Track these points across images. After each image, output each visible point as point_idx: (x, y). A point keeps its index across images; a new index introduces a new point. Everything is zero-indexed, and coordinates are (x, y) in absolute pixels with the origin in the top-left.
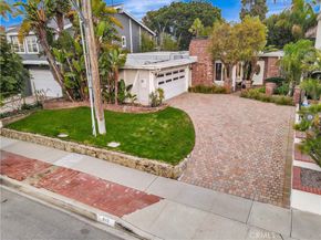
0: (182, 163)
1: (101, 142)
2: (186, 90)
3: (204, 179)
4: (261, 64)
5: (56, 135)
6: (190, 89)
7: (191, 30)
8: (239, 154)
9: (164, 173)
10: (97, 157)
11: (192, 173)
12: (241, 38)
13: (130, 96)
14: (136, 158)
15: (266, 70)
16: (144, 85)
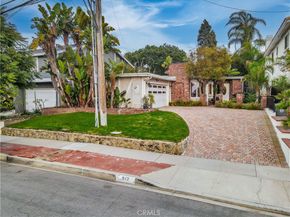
0: (183, 142)
1: (104, 131)
2: (167, 104)
3: (205, 153)
4: (227, 86)
5: (59, 129)
6: (170, 104)
7: (163, 65)
8: (230, 136)
9: (168, 151)
10: (100, 143)
11: (192, 150)
12: (213, 60)
13: (124, 100)
14: (140, 140)
15: (231, 90)
16: (137, 91)
